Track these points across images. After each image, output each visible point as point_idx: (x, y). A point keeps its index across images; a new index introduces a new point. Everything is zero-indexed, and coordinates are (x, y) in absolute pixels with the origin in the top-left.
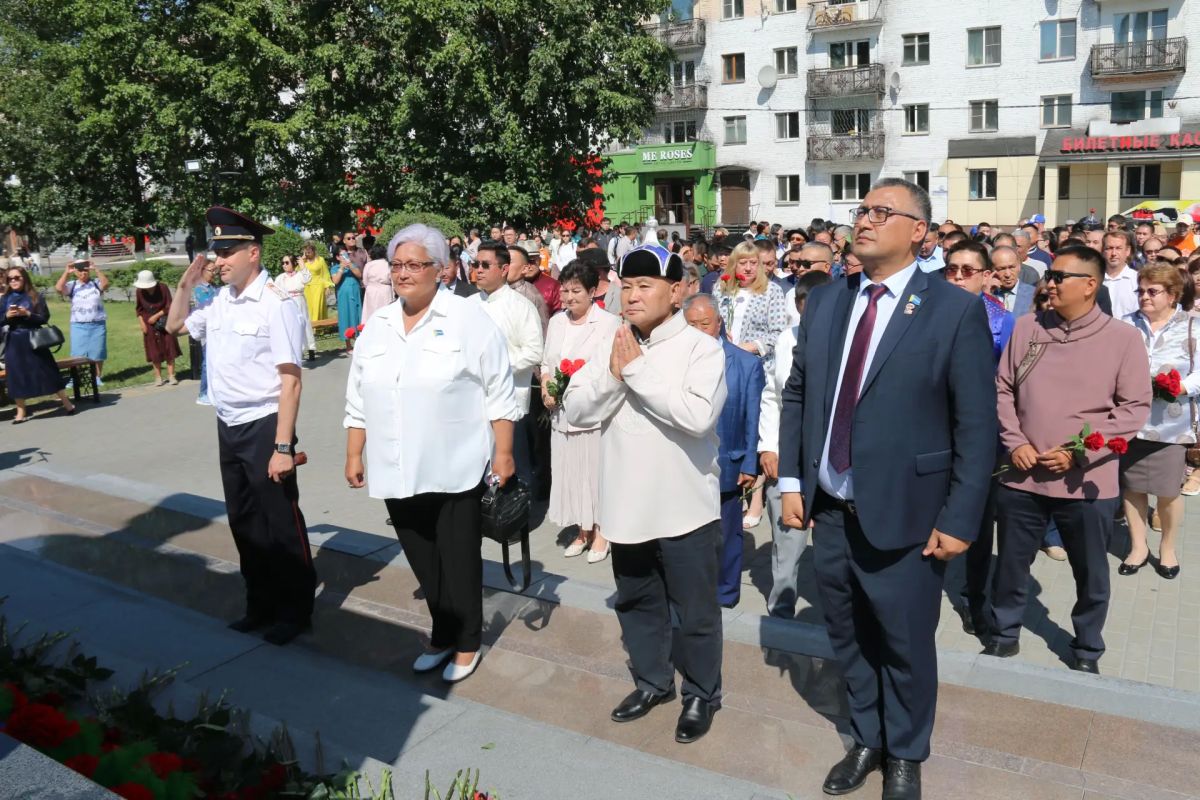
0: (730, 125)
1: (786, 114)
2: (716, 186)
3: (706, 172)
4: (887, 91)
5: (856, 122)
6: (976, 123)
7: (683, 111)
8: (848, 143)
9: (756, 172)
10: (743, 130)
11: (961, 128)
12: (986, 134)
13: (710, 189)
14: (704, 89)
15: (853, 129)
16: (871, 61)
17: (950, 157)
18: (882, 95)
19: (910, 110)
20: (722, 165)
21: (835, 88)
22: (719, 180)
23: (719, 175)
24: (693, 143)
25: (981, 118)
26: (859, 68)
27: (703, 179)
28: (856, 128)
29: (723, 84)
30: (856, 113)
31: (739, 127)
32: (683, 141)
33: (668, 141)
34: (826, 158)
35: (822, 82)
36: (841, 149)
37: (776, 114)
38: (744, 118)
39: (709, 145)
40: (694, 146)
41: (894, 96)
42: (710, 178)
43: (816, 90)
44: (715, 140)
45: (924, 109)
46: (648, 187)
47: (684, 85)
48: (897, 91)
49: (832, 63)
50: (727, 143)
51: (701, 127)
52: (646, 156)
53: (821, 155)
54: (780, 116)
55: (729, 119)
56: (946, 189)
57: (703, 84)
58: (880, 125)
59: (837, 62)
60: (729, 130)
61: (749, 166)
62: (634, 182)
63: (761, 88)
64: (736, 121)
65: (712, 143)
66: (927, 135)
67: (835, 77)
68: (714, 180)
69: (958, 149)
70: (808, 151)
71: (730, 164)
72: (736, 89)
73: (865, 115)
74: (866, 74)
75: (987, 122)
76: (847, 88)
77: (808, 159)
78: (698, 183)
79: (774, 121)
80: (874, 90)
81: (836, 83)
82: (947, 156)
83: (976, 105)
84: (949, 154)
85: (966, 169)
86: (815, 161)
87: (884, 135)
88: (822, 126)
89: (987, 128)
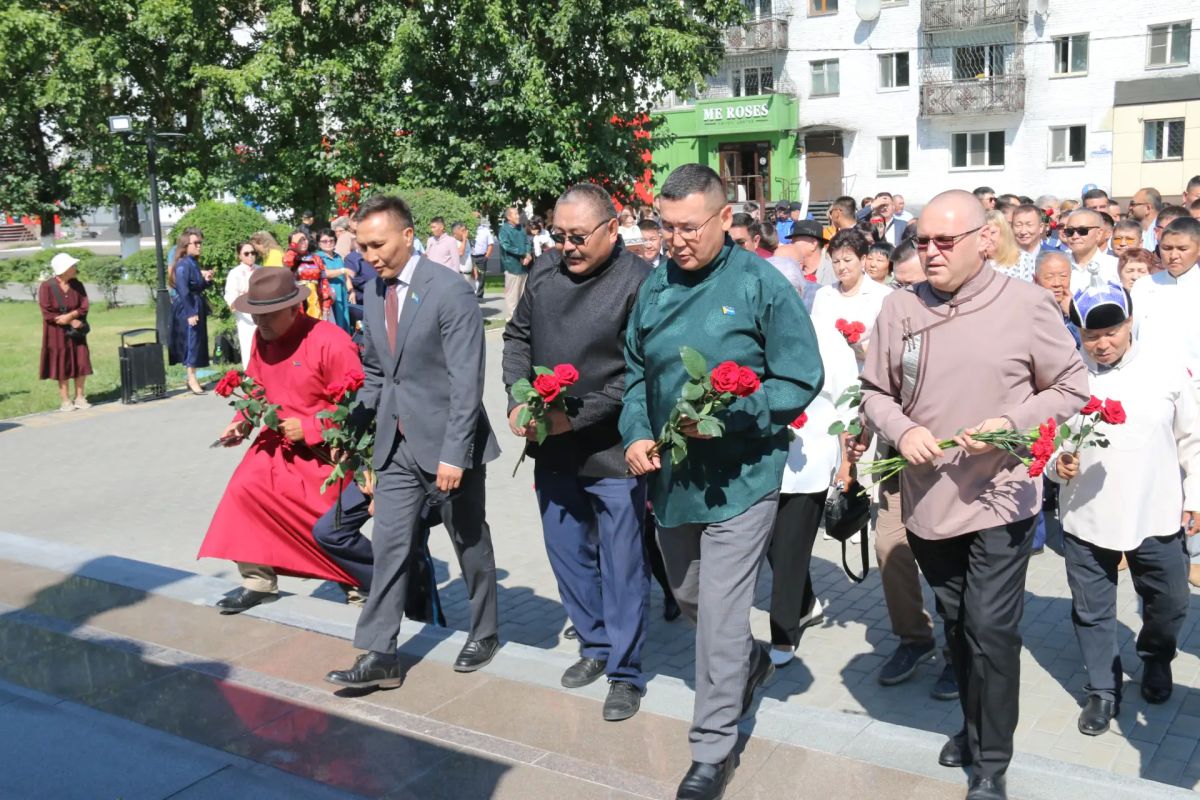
0: (820, 72)
1: (891, 55)
2: (799, 152)
3: (786, 133)
4: (1031, 18)
5: (987, 63)
6: (1157, 56)
7: (757, 53)
8: (974, 91)
9: (852, 133)
10: (835, 77)
11: (1135, 63)
12: (1172, 70)
13: (791, 157)
14: (784, 25)
15: (982, 72)
17: (1117, 105)
18: (1023, 23)
19: (1062, 44)
20: (806, 124)
21: (959, 18)
22: (803, 143)
23: (802, 137)
24: (769, 96)
25: (1164, 49)
27: (782, 143)
28: (987, 71)
29: (808, 17)
30: (987, 50)
31: (829, 74)
32: (757, 93)
33: (737, 93)
34: (945, 112)
35: (942, 10)
36: (966, 100)
37: (880, 56)
38: (836, 61)
39: (790, 98)
40: (771, 99)
41: (1040, 25)
42: (791, 141)
43: (934, 21)
44: (798, 92)
45: (1081, 41)
46: (710, 155)
47: (758, 19)
48: (1044, 18)
50: (815, 95)
51: (780, 73)
52: (709, 114)
53: (938, 108)
54: (884, 58)
55: (817, 64)
56: (1109, 149)
57: (783, 18)
58: (1020, 65)
60: (817, 78)
61: (842, 125)
62: (693, 147)
63: (858, 21)
64: (825, 66)
65: (794, 96)
66: (1086, 76)
67: (959, 3)
68: (797, 145)
69: (1129, 94)
70: (922, 103)
71: (817, 123)
72: (826, 23)
73: (998, 52)
75: (1174, 53)
76: (975, 18)
77: (921, 114)
78: (776, 148)
79: (876, 64)
80: (1013, 17)
81: (960, 11)
82: (1112, 103)
83: (1158, 31)
84: (1116, 100)
85: (1140, 120)
86: (930, 117)
87: (1025, 79)
88: (941, 69)
89: (1171, 61)
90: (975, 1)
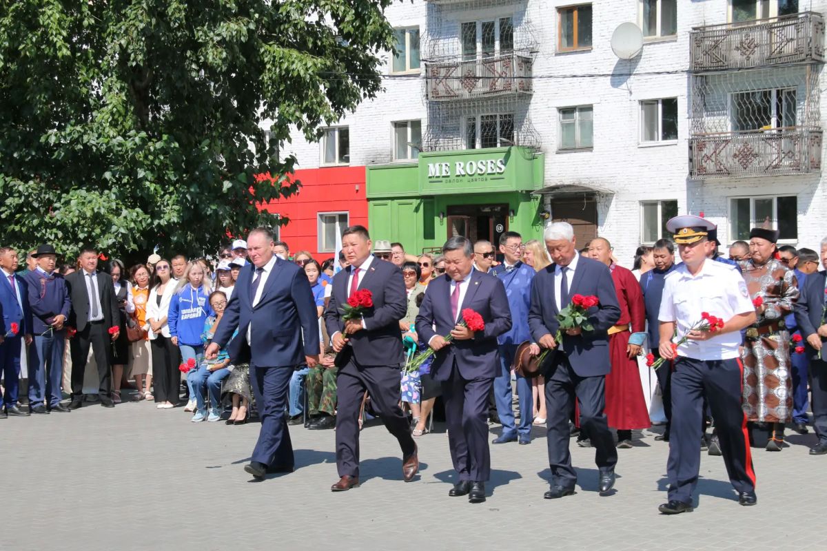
0: (567, 121)
1: (656, 101)
2: (544, 218)
3: (528, 195)
5: (774, 111)
7: (491, 98)
8: (758, 146)
9: (608, 196)
10: (588, 128)
13: (534, 224)
14: (527, 63)
15: (768, 123)
16: (801, 9)
18: (818, 64)
20: (553, 184)
21: (736, 56)
22: (549, 208)
23: (548, 200)
24: (506, 148)
26: (781, 20)
27: (523, 206)
28: (774, 120)
29: (557, 55)
30: (774, 96)
31: (582, 124)
32: (495, 145)
33: (472, 145)
34: (719, 172)
35: (716, 47)
36: (746, 156)
37: (642, 102)
38: (589, 108)
39: (534, 152)
40: (508, 153)
42: (535, 204)
43: (706, 60)
44: (544, 145)
46: (437, 219)
47: (497, 55)
49: (735, 17)
50: (562, 150)
51: (521, 122)
52: (434, 169)
53: (710, 166)
54: (648, 104)
55: (566, 111)
57: (526, 54)
58: (816, 116)
59: (743, 14)
60: (567, 128)
61: (595, 186)
62: (417, 210)
63: (616, 60)
64: (577, 114)
65: (539, 149)
67: (736, 39)
68: (541, 210)
70: (691, 160)
71: (567, 182)
72: (578, 62)
73: (788, 102)
74: (790, 31)
76: (756, 57)
77: (691, 174)
78: (515, 213)
79: (638, 113)
80: (803, 56)
81: (737, 48)
86: (701, 177)
87: (821, 132)
88: (716, 119)
90: (756, 36)
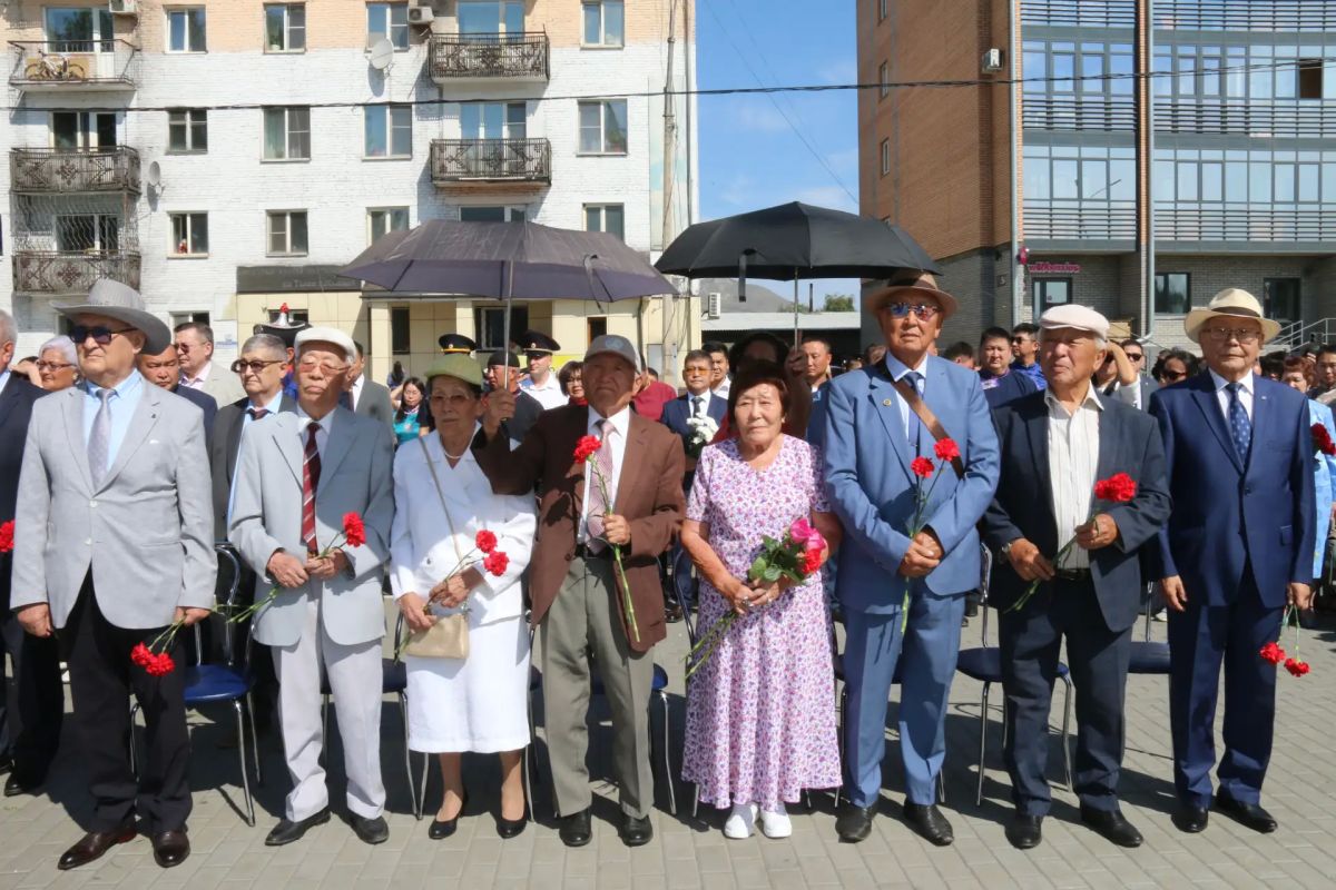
4: (144, 189)
5: (97, 236)
6: (277, 243)
8: (82, 267)
11: (258, 252)
12: (291, 259)
15: (93, 246)
16: (118, 143)
17: (240, 292)
18: (134, 194)
19: (179, 220)
21: (58, 180)
25: (284, 236)
26: (101, 150)
28: (97, 244)
30: (97, 221)
34: (44, 289)
35: (36, 169)
36: (70, 275)
41: (153, 198)
43: (27, 180)
45: (200, 220)
48: (158, 190)
49: (57, 142)
53: (35, 283)
56: (235, 340)
58: (135, 241)
59: (65, 143)
66: (206, 258)
67: (57, 163)
69: (252, 281)
70: (15, 276)
73: (110, 230)
74: (109, 162)
75: (293, 243)
76: (76, 181)
77: (15, 289)
80: (121, 185)
81: (58, 173)
82: (235, 290)
83: (277, 217)
84: (239, 286)
85: (264, 310)
86: (26, 294)
87: (140, 257)
88: (41, 239)
89: (292, 250)
90: (76, 162)
